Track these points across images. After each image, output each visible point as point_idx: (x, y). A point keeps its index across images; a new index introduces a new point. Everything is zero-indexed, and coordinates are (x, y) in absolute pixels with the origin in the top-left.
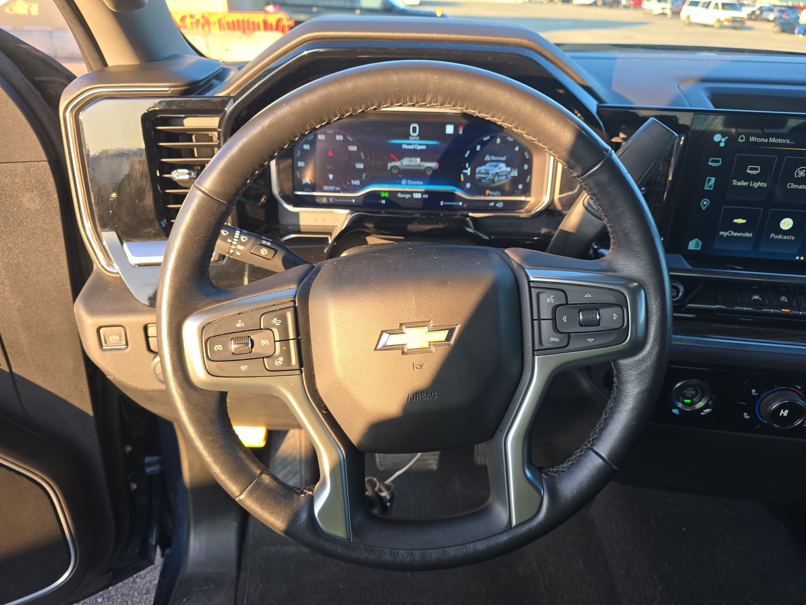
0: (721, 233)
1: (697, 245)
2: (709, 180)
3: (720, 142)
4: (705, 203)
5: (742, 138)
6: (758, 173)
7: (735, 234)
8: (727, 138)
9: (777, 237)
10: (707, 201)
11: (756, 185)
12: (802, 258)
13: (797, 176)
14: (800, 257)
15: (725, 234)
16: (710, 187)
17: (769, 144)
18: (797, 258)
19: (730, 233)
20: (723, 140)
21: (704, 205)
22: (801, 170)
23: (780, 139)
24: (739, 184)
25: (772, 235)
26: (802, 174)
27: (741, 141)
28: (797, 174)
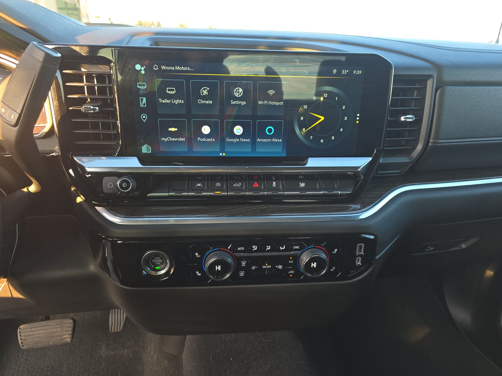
0: (163, 139)
1: (148, 150)
2: (142, 100)
3: (141, 70)
4: (144, 117)
5: (156, 67)
6: (175, 93)
7: (173, 139)
8: (145, 67)
9: (203, 140)
10: (145, 115)
11: (177, 102)
12: (224, 154)
13: (202, 94)
14: (222, 154)
15: (166, 140)
16: (144, 105)
17: (176, 71)
18: (221, 154)
19: (169, 139)
20: (143, 69)
21: (144, 119)
22: (204, 89)
23: (183, 68)
24: (164, 101)
25: (199, 139)
26: (205, 92)
27: (156, 69)
28: (202, 93)
